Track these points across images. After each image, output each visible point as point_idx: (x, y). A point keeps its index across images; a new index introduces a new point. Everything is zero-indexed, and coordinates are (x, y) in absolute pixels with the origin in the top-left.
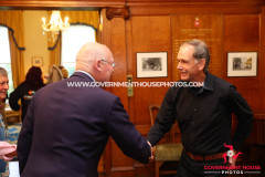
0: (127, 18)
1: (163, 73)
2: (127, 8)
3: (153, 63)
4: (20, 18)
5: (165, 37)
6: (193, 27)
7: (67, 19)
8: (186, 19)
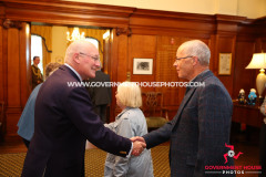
0: (129, 36)
1: (150, 72)
2: (130, 29)
3: (144, 66)
4: (50, 31)
5: (152, 49)
6: (170, 44)
7: (83, 33)
8: (165, 39)
